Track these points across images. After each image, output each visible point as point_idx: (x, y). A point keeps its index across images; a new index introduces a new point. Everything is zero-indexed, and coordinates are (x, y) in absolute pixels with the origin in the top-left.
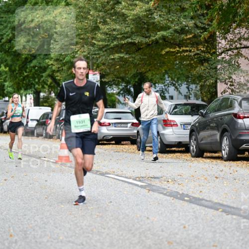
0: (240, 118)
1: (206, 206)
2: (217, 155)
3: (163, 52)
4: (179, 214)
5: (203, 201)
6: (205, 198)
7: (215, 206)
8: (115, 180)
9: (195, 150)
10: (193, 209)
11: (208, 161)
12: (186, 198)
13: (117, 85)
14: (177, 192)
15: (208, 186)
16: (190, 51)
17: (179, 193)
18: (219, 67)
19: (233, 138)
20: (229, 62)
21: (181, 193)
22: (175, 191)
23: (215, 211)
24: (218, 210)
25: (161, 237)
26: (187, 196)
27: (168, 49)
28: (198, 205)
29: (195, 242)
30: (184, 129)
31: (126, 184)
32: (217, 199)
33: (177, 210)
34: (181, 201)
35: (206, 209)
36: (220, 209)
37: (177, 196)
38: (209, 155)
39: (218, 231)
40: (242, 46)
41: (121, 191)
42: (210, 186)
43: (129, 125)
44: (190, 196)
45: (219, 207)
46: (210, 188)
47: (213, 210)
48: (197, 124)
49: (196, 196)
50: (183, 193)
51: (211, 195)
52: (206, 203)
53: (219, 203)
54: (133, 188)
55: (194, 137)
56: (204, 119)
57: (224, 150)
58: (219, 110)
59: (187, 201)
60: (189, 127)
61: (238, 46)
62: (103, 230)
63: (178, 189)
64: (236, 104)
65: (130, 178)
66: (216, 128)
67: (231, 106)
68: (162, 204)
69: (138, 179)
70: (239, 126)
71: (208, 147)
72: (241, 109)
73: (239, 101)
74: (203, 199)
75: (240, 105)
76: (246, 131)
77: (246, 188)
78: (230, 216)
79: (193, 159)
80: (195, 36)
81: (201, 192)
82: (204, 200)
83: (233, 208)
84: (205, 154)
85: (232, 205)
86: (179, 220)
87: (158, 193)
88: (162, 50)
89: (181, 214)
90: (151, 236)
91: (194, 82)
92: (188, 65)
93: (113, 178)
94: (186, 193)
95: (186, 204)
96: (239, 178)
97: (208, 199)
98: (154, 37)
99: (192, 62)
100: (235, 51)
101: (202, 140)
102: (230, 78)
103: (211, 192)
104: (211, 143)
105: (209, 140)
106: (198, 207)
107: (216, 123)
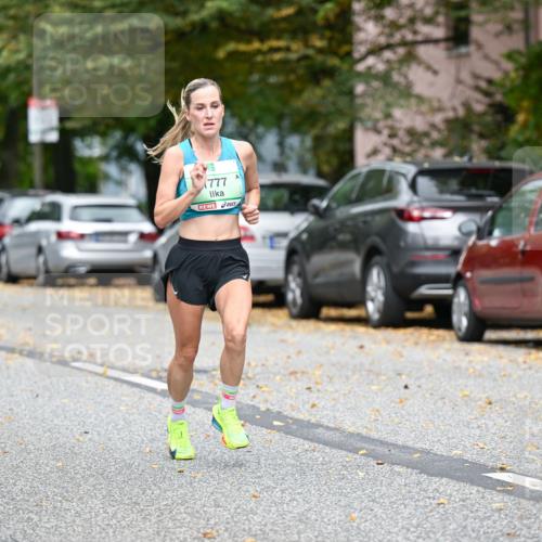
0: (411, 219)
1: (326, 443)
2: (353, 313)
3: (221, 54)
4: (259, 463)
5: (320, 430)
6: (325, 422)
7: (349, 443)
8: (97, 378)
9: (299, 301)
10: (294, 449)
11: (333, 327)
12: (276, 423)
13: (103, 135)
14: (253, 406)
15: (332, 392)
16: (288, 49)
17: (258, 408)
18: (360, 88)
19: (395, 269)
20: (385, 78)
21: (263, 409)
22: (247, 405)
23: (350, 455)
24: (355, 451)
25: (212, 522)
26: (279, 416)
27: (231, 46)
28: (306, 439)
29: (299, 533)
30: (272, 247)
31: (125, 386)
32: (354, 423)
33: (255, 452)
34: (265, 431)
35: (327, 449)
36: (362, 449)
37: (254, 416)
38: (333, 312)
39: (356, 504)
40: (419, 38)
41: (111, 406)
42: (337, 391)
43: (133, 238)
44: (287, 417)
45: (359, 445)
46: (336, 395)
47: (344, 453)
48: (304, 236)
49: (301, 417)
50: (268, 410)
51: (338, 415)
52: (328, 435)
53: (358, 434)
54: (141, 398)
55: (296, 269)
56: (322, 224)
57: (372, 300)
58: (359, 200)
59: (278, 429)
60: (284, 243)
61: (410, 37)
62: (66, 505)
63: (256, 400)
64: (404, 185)
65: (134, 372)
66: (353, 245)
67: (389, 190)
68: (215, 438)
69: (154, 374)
70: (409, 240)
71: (332, 294)
72: (416, 198)
73: (410, 176)
74: (318, 425)
75: (413, 186)
76: (428, 254)
77: (428, 395)
78: (386, 467)
79: (294, 323)
80: (300, 12)
81: (313, 406)
82: (322, 426)
83: (395, 446)
84: (325, 312)
85: (391, 439)
86: (259, 477)
87: (205, 408)
88: (217, 46)
89: (262, 461)
90: (188, 519)
91: (296, 129)
92: (282, 86)
93: (91, 372)
94: (275, 409)
95: (276, 436)
96: (411, 372)
97: (332, 425)
98: (196, 12)
99: (292, 77)
100: (401, 51)
101: (316, 275)
102: (388, 116)
103: (339, 405)
104: (338, 284)
105: (334, 275)
106: (307, 445)
107: (352, 233)
